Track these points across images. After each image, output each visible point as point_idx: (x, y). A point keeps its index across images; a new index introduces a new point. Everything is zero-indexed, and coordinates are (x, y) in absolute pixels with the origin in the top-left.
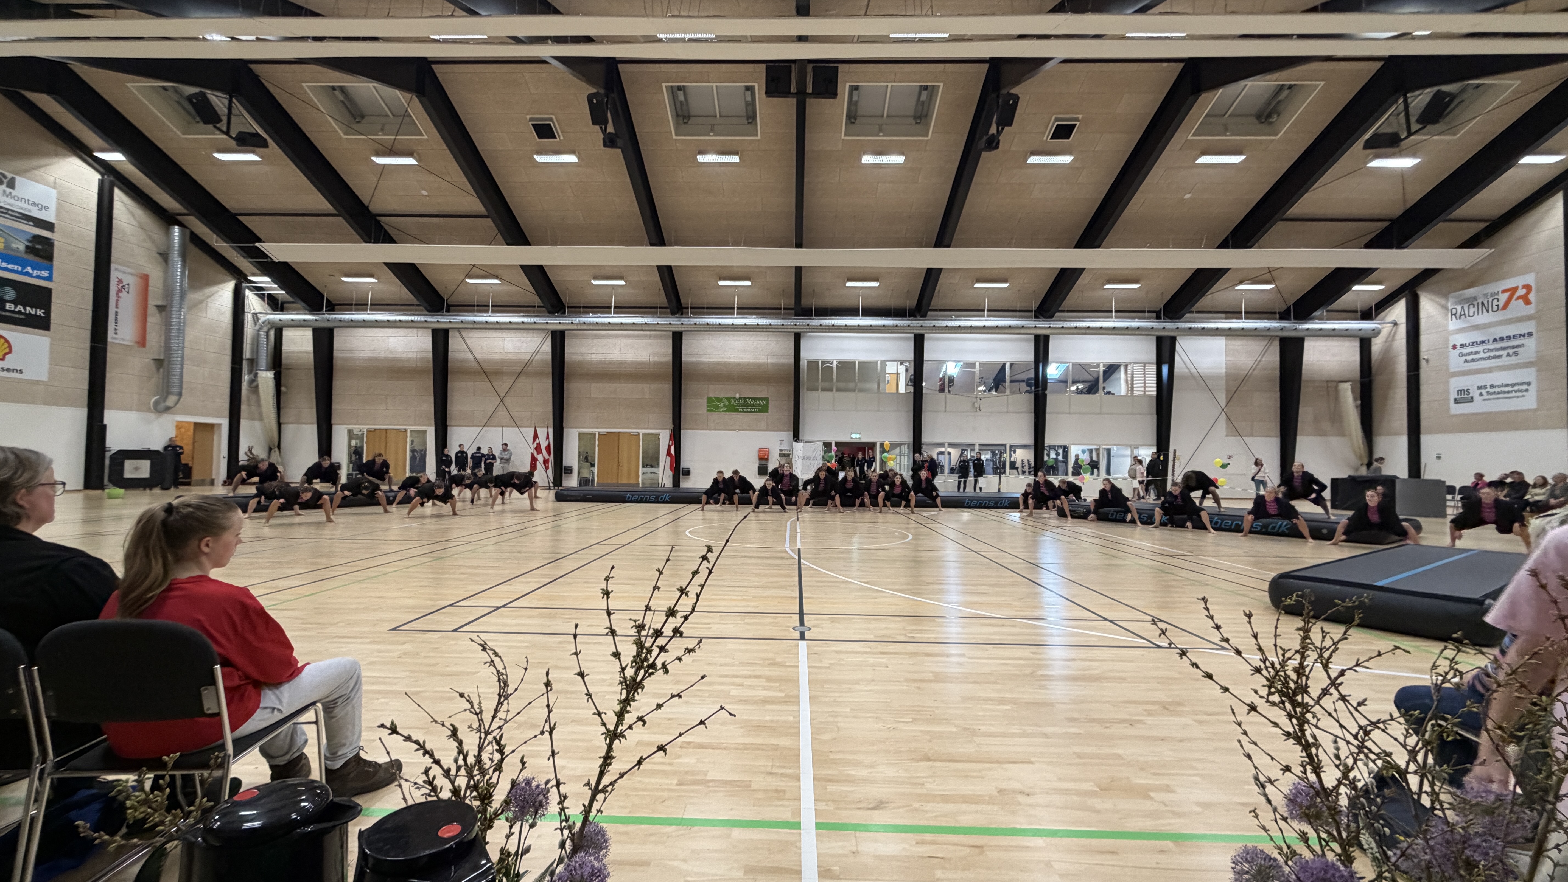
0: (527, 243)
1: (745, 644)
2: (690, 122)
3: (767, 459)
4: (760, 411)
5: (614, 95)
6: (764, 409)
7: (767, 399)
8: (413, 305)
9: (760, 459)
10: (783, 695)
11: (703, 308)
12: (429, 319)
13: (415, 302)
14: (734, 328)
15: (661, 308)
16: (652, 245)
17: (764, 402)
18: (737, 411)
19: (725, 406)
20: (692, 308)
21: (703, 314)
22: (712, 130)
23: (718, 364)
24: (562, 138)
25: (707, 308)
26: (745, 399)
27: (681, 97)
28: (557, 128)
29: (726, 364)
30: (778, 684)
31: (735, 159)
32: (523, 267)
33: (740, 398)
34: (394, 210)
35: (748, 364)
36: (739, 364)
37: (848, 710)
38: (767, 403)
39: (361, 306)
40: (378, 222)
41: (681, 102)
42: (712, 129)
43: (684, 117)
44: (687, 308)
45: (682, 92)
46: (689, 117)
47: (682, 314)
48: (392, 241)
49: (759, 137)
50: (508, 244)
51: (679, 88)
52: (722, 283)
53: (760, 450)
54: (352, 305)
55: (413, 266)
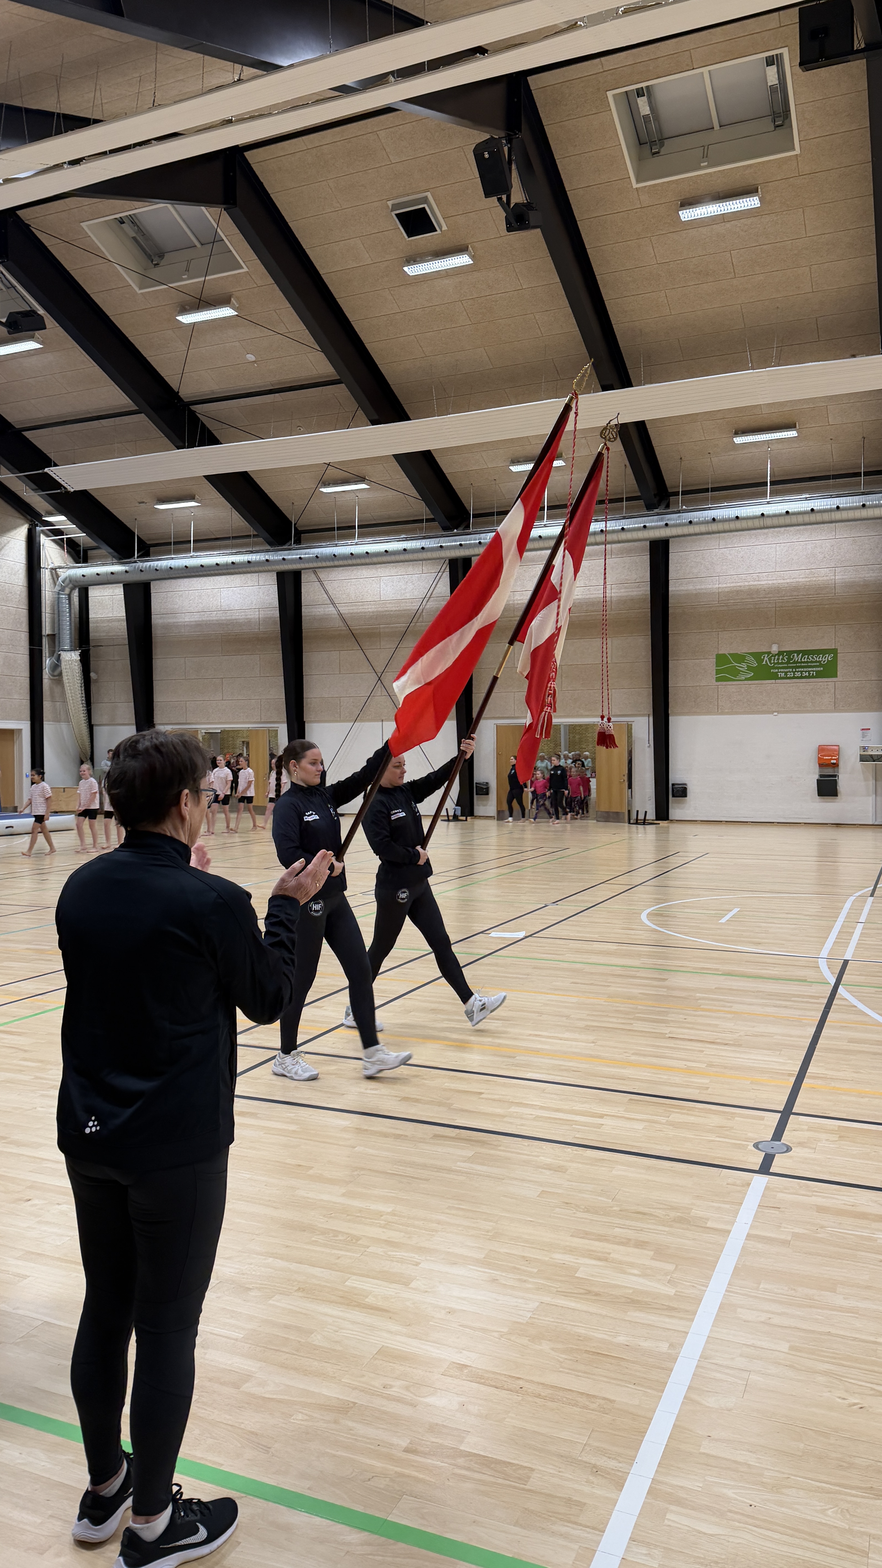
0: (401, 415)
1: (649, 1168)
2: (663, 151)
3: (836, 765)
4: (819, 675)
5: (525, 135)
6: (829, 671)
7: (834, 651)
8: (249, 536)
9: (821, 765)
10: (671, 1291)
11: (707, 490)
12: (271, 556)
13: (252, 532)
14: (763, 522)
15: (629, 499)
16: (605, 388)
17: (829, 657)
18: (775, 677)
19: (750, 668)
20: (684, 493)
21: (705, 501)
22: (705, 156)
23: (738, 592)
24: (445, 228)
25: (714, 489)
26: (790, 653)
27: (643, 106)
28: (436, 214)
29: (752, 592)
30: (671, 1267)
31: (752, 202)
32: (397, 457)
33: (780, 653)
34: (213, 392)
35: (796, 588)
36: (776, 590)
37: (784, 1347)
38: (835, 658)
39: (181, 544)
40: (193, 416)
41: (646, 117)
42: (707, 156)
43: (652, 143)
44: (677, 494)
45: (645, 99)
46: (662, 141)
47: (668, 506)
48: (214, 441)
49: (798, 151)
50: (374, 423)
51: (640, 93)
52: (738, 440)
53: (822, 749)
54: (170, 544)
55: (244, 477)
